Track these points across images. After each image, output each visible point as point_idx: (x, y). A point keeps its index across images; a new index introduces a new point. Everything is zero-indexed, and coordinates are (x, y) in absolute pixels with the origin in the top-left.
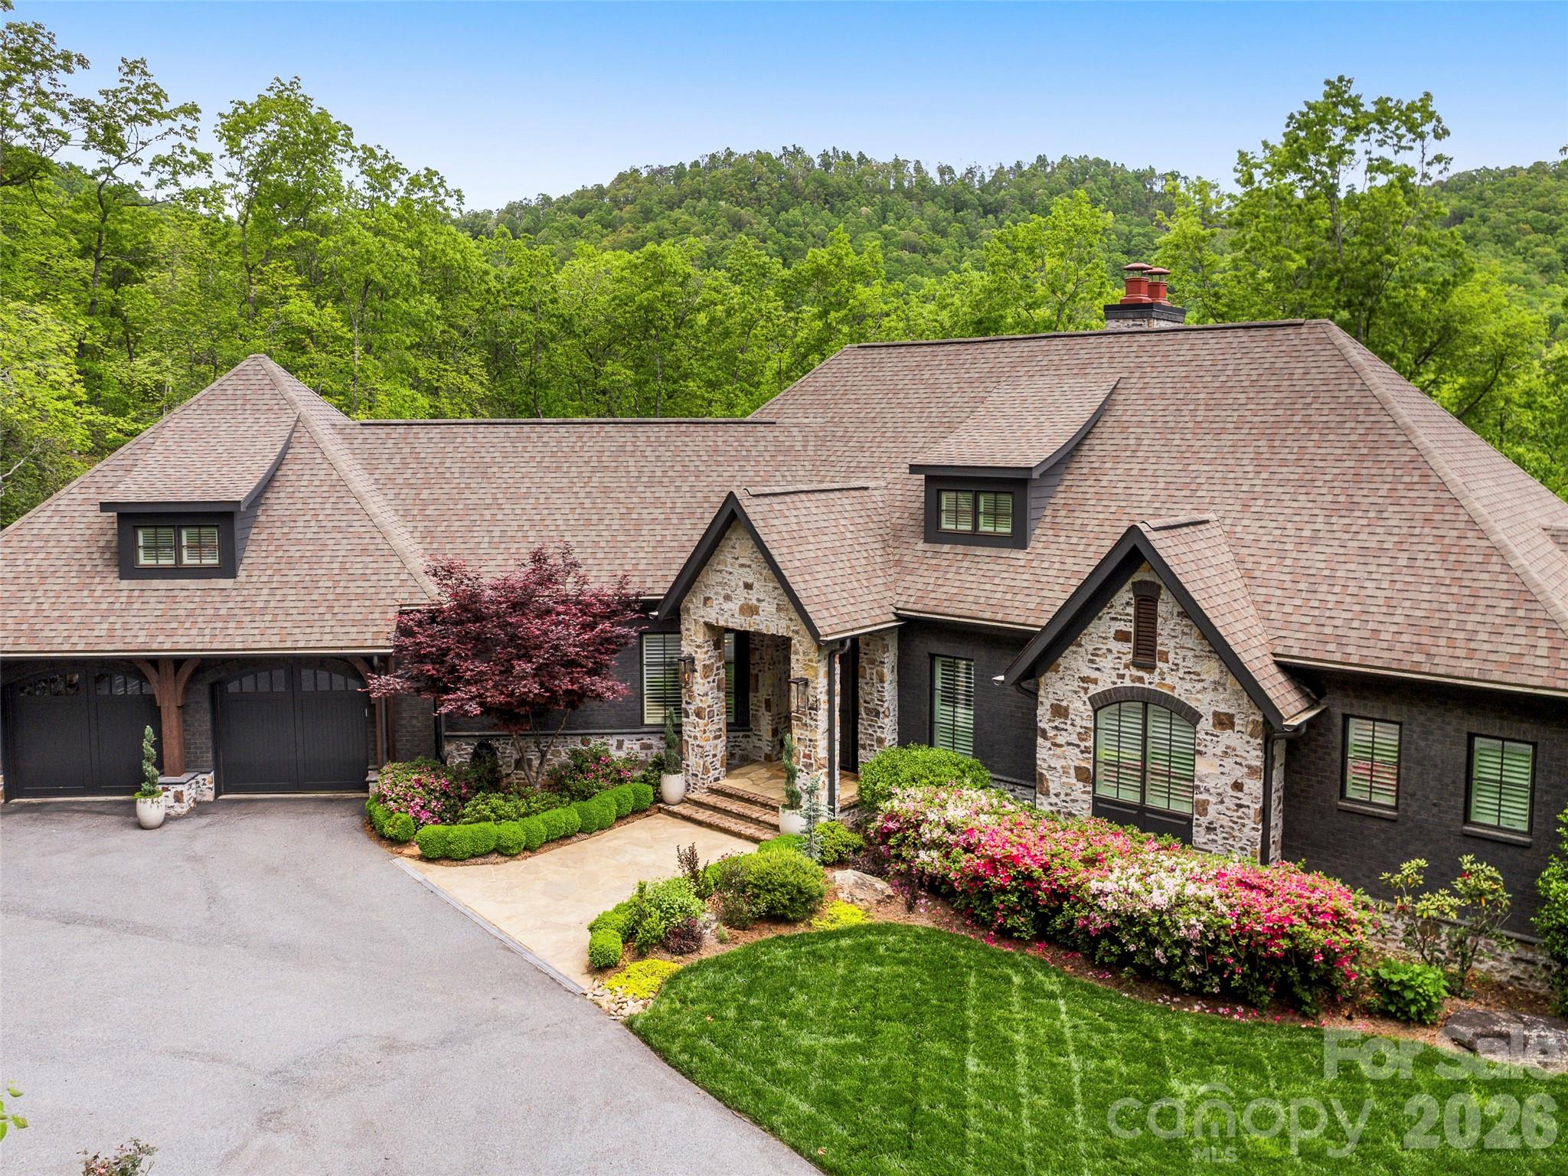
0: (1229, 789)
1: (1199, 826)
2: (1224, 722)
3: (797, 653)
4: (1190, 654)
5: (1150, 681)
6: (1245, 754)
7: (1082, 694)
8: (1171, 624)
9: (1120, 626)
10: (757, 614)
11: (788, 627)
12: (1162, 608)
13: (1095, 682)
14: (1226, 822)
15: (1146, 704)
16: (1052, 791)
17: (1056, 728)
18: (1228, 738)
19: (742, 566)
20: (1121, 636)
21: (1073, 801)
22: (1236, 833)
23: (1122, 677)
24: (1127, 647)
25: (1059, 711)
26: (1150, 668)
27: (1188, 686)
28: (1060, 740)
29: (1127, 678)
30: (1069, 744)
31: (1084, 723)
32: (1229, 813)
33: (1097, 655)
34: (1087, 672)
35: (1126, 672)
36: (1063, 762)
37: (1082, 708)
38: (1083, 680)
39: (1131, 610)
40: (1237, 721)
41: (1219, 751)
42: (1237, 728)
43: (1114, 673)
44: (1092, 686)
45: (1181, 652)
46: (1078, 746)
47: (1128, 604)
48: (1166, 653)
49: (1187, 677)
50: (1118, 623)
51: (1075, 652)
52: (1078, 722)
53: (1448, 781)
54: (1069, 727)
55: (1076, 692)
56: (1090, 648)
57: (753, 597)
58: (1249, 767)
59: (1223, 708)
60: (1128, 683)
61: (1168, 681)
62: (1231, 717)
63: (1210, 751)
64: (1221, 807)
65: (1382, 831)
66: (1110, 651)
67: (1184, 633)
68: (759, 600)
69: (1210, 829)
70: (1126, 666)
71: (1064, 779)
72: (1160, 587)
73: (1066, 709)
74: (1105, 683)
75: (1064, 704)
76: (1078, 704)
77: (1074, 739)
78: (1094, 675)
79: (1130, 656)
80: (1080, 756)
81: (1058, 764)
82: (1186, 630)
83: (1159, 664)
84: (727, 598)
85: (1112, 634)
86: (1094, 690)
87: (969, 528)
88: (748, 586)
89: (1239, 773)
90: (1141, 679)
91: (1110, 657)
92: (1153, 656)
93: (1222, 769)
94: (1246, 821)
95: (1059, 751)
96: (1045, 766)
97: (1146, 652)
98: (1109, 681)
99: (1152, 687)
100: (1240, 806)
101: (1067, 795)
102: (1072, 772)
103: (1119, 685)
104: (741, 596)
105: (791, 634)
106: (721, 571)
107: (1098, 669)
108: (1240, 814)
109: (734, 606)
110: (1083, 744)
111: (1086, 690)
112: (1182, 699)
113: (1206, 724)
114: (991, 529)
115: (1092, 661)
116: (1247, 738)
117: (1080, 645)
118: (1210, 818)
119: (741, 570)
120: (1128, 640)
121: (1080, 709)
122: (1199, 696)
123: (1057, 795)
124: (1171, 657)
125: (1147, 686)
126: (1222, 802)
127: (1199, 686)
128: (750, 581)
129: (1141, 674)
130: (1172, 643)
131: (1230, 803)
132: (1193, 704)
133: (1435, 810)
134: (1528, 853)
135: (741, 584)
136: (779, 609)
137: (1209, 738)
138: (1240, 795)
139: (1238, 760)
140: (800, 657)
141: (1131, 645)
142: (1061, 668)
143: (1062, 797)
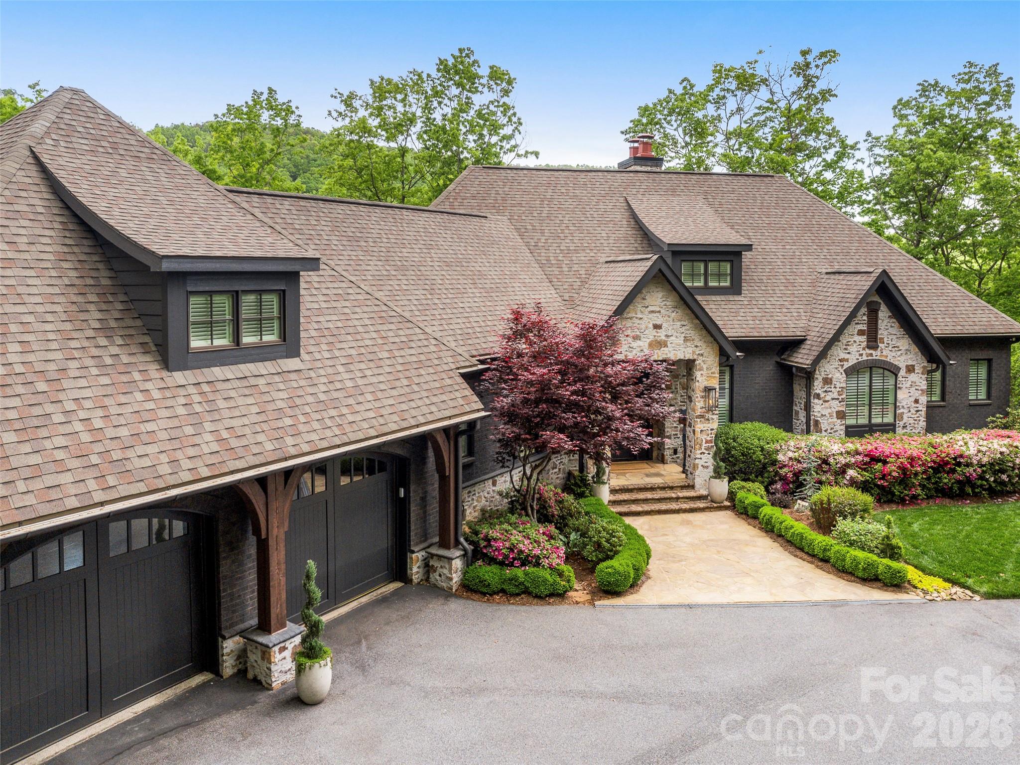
0: (913, 404)
1: (899, 427)
2: (910, 369)
3: (701, 370)
4: (894, 337)
5: (876, 355)
6: (920, 384)
7: (840, 369)
8: (885, 323)
9: (860, 327)
10: (666, 346)
11: (694, 352)
12: (881, 314)
13: (847, 360)
14: (912, 421)
15: (871, 368)
16: (823, 429)
17: (826, 391)
18: (913, 377)
19: (652, 312)
20: (861, 333)
21: (835, 432)
22: (916, 426)
23: (861, 355)
24: (864, 338)
25: (827, 381)
26: (875, 348)
27: (894, 354)
28: (828, 398)
29: (864, 356)
30: (833, 399)
31: (842, 385)
32: (913, 416)
33: (848, 345)
34: (843, 355)
35: (864, 352)
36: (829, 410)
37: (841, 377)
38: (841, 360)
39: (865, 318)
40: (916, 368)
41: (908, 385)
42: (916, 372)
43: (858, 354)
44: (845, 363)
45: (890, 337)
46: (838, 399)
47: (864, 314)
48: (883, 338)
49: (893, 349)
50: (859, 326)
51: (837, 346)
52: (838, 385)
53: (964, 382)
54: (833, 389)
55: (836, 368)
56: (845, 342)
57: (661, 335)
58: (922, 390)
59: (910, 363)
60: (865, 358)
61: (884, 353)
62: (913, 366)
63: (904, 386)
64: (909, 414)
65: (940, 412)
66: (855, 342)
67: (891, 327)
68: (667, 336)
69: (905, 427)
70: (864, 349)
71: (830, 420)
72: (880, 303)
73: (831, 379)
74: (853, 360)
75: (830, 376)
76: (838, 375)
77: (836, 395)
78: (847, 356)
79: (866, 343)
80: (839, 405)
81: (826, 412)
82: (893, 325)
83: (880, 345)
84: (636, 338)
85: (856, 333)
86: (846, 365)
87: (701, 284)
88: (657, 327)
89: (917, 394)
90: (871, 355)
91: (855, 345)
92: (876, 341)
93: (910, 394)
94: (920, 418)
95: (827, 404)
96: (819, 415)
97: (873, 340)
98: (855, 358)
99: (877, 358)
100: (917, 411)
101: (831, 429)
102: (835, 415)
103: (860, 360)
104: (651, 334)
105: (695, 357)
106: (631, 318)
107: (849, 353)
108: (917, 415)
109: (644, 344)
110: (840, 398)
111: (842, 366)
112: (891, 361)
113: (902, 373)
114: (716, 284)
115: (846, 349)
116: (920, 375)
117: (839, 341)
118: (904, 421)
119: (651, 316)
120: (864, 335)
121: (839, 377)
122: (899, 358)
123: (825, 431)
124: (885, 340)
125: (874, 358)
126: (910, 411)
127: (899, 353)
128: (659, 323)
129: (871, 351)
130: (886, 333)
131: (913, 411)
132: (896, 363)
133: (959, 397)
134: (990, 407)
135: (651, 326)
136: (686, 339)
137: (904, 379)
138: (917, 405)
139: (917, 388)
140: (704, 372)
141: (865, 337)
142: (829, 356)
143: (829, 431)
